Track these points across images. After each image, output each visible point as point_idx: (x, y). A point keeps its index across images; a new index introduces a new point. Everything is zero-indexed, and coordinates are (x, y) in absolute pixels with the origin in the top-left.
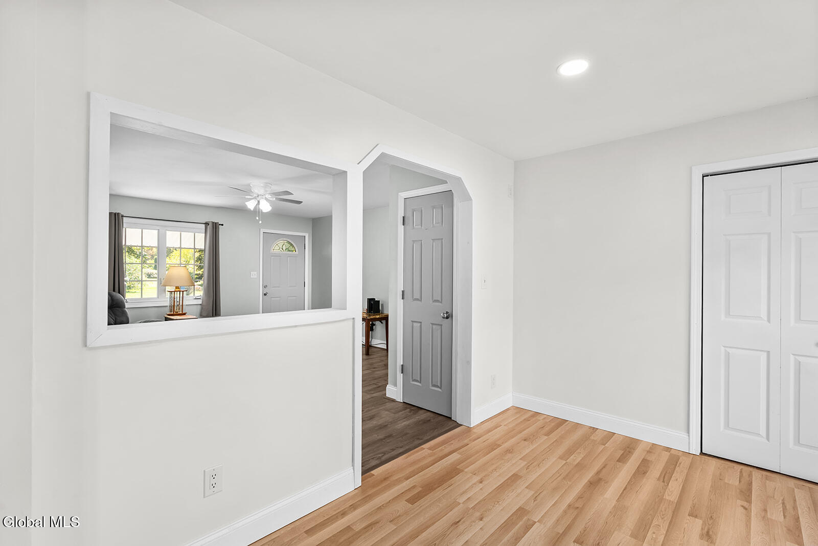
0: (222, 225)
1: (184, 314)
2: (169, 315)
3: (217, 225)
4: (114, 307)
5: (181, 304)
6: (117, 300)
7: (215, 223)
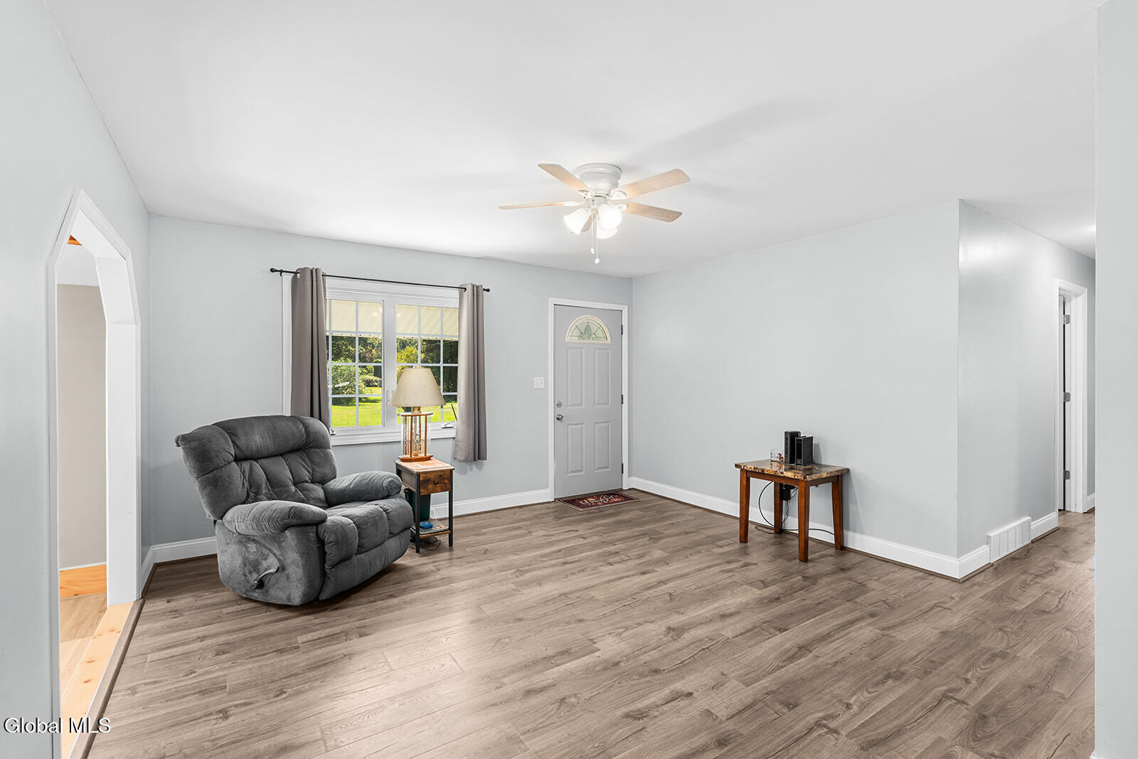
0: (488, 290)
1: (429, 459)
2: (403, 460)
3: (480, 290)
4: (310, 447)
5: (423, 437)
6: (316, 433)
7: (477, 287)
